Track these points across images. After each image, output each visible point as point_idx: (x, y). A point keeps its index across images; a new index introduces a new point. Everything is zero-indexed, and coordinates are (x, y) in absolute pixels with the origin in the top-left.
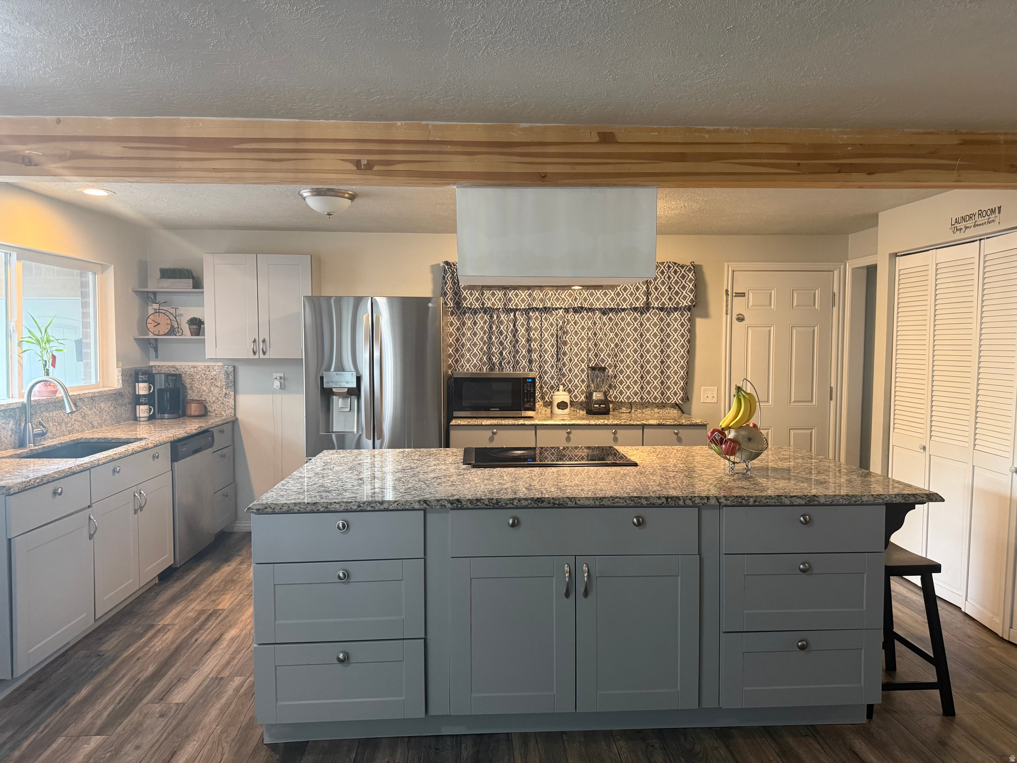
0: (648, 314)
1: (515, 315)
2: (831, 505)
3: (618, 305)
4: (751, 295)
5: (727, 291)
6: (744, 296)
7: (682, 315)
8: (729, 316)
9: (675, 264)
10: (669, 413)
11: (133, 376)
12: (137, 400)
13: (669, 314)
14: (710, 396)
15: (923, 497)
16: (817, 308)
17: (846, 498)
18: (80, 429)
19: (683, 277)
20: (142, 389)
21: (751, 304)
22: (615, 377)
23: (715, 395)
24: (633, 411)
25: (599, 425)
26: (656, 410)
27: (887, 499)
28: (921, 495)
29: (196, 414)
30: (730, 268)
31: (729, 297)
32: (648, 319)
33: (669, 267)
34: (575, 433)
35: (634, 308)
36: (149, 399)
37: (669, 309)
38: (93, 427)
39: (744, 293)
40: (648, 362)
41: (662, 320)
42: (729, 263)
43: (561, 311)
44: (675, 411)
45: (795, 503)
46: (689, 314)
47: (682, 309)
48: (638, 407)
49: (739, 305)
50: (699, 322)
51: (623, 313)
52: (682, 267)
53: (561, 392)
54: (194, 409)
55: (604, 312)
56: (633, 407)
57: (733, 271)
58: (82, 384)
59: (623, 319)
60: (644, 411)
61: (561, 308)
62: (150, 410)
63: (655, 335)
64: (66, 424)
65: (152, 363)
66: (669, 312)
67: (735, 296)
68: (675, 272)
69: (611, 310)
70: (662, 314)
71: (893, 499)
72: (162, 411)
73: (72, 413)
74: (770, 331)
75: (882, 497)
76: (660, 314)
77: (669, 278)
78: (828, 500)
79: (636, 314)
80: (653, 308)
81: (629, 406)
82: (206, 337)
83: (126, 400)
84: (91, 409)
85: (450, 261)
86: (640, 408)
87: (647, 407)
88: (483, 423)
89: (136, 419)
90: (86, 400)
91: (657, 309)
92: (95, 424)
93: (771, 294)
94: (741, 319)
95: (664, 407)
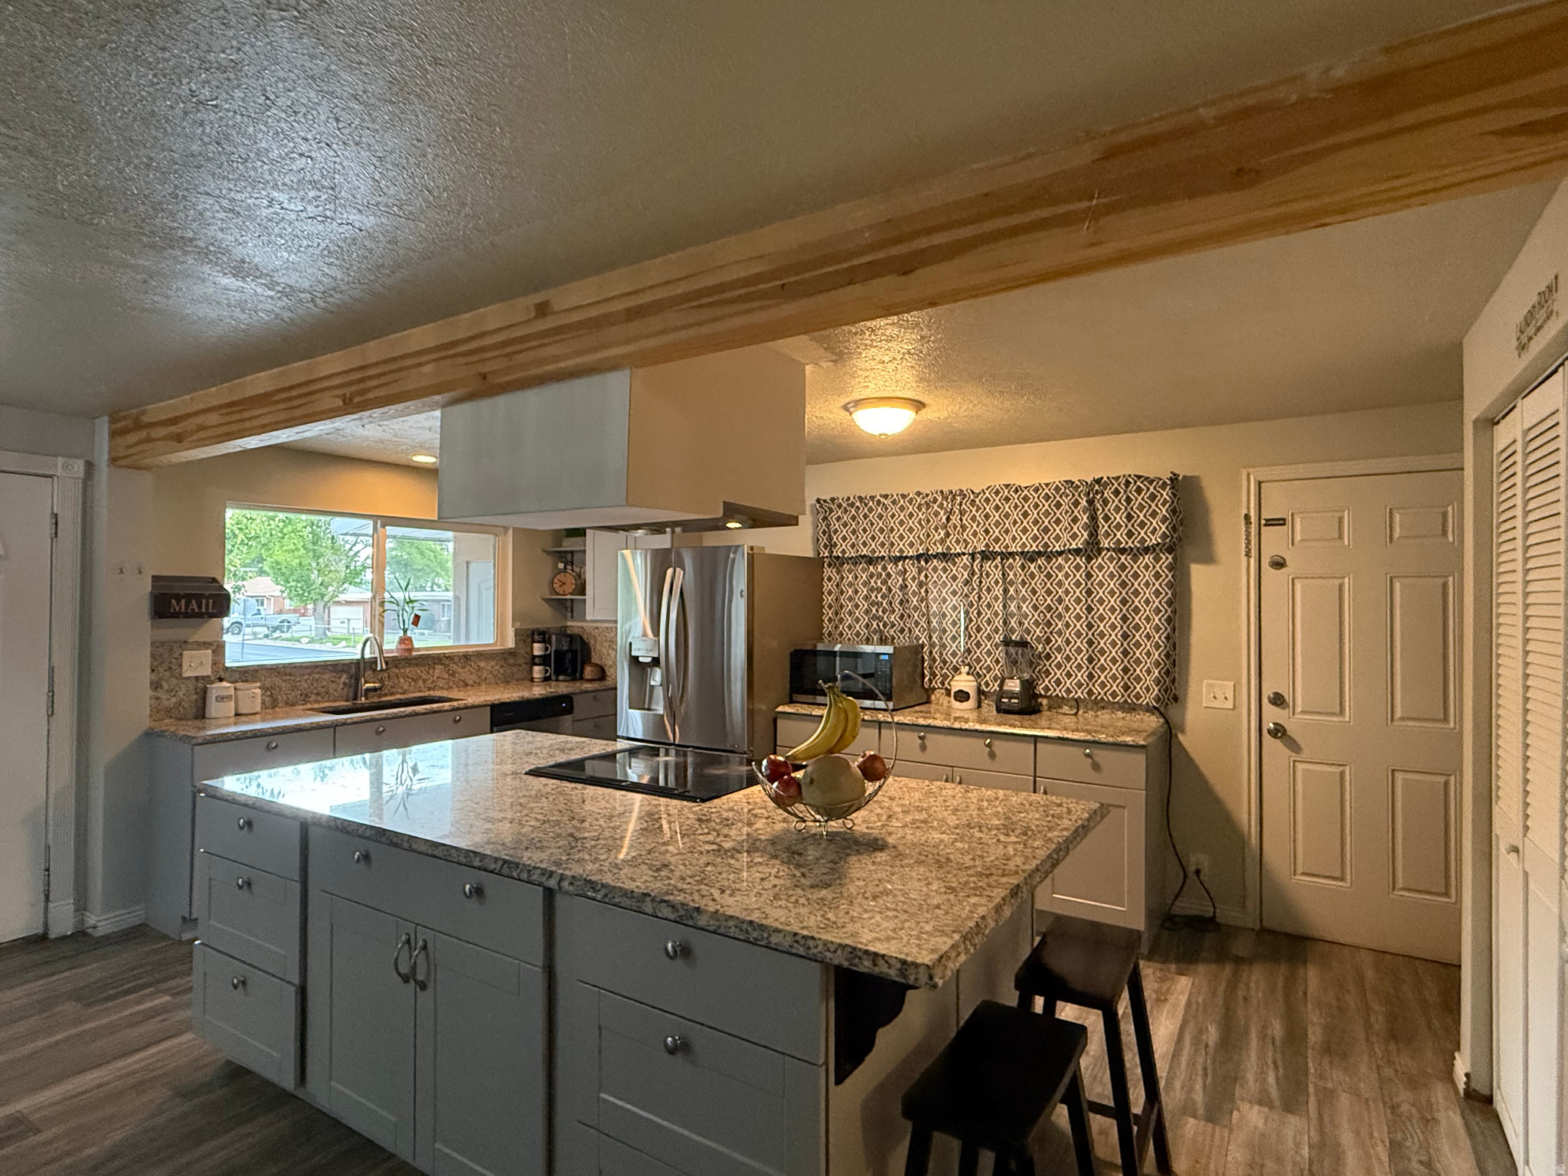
0: (1100, 560)
2: (714, 932)
4: (1298, 521)
5: (1247, 517)
6: (1284, 524)
8: (1252, 560)
9: (1139, 477)
11: (527, 636)
12: (533, 661)
14: (1221, 697)
16: (1451, 539)
17: (744, 926)
20: (538, 649)
21: (1298, 538)
23: (1230, 696)
27: (815, 951)
28: (891, 961)
30: (1252, 477)
31: (1253, 526)
36: (544, 660)
37: (1135, 551)
39: (1284, 520)
42: (1251, 470)
44: (1153, 718)
45: (659, 914)
47: (1158, 550)
48: (1089, 706)
49: (1274, 541)
53: (964, 676)
56: (1082, 705)
57: (1260, 483)
60: (1099, 713)
62: (546, 671)
66: (1135, 555)
67: (1266, 525)
68: (1139, 490)
69: (1039, 554)
71: (827, 954)
72: (558, 673)
74: (1341, 586)
77: (1128, 500)
79: (1078, 559)
81: (1073, 703)
82: (587, 597)
83: (521, 661)
86: (1092, 709)
89: (532, 680)
91: (1114, 550)
93: (1341, 520)
94: (1279, 564)
95: (1134, 709)
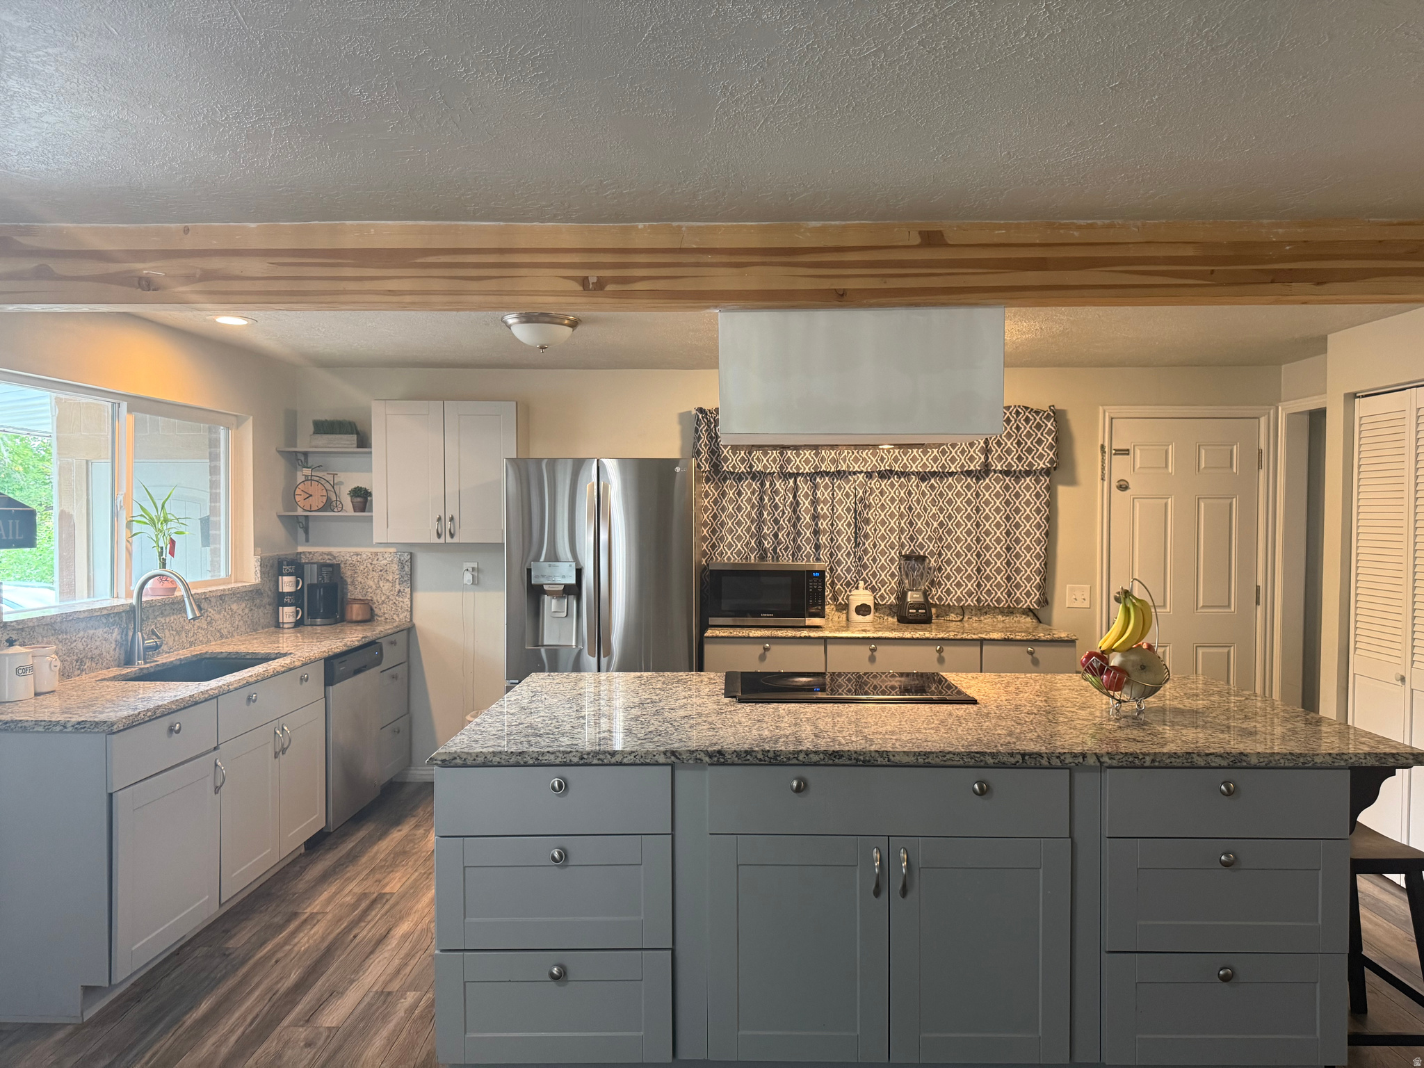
0: (987, 480)
1: (795, 482)
2: (1266, 768)
3: (943, 467)
4: (1138, 452)
5: (1103, 447)
6: (1128, 454)
7: (1037, 481)
8: (1106, 483)
9: (1027, 408)
10: (1019, 622)
11: (275, 567)
12: (280, 599)
13: (1017, 480)
14: (1080, 598)
15: (1407, 759)
16: (1235, 471)
17: (1290, 757)
18: (205, 640)
19: (1039, 427)
20: (287, 584)
21: (1138, 465)
22: (940, 569)
23: (1087, 596)
24: (966, 618)
25: (918, 639)
26: (1000, 618)
27: (1352, 761)
28: (1404, 755)
29: (359, 618)
30: (1107, 414)
31: (1107, 455)
32: (987, 488)
33: (1018, 413)
34: (882, 650)
35: (967, 471)
36: (296, 599)
37: (1017, 473)
38: (222, 636)
39: (1128, 450)
40: (988, 548)
41: (1007, 488)
42: (1106, 407)
43: (861, 476)
44: (1028, 619)
45: (1213, 764)
46: (1048, 480)
47: (1038, 474)
48: (973, 612)
49: (1120, 468)
50: (1062, 490)
51: (950, 479)
52: (1037, 413)
53: (861, 591)
54: (355, 611)
55: (923, 477)
56: (967, 612)
57: (1112, 418)
58: (208, 577)
59: (950, 487)
60: (982, 618)
61: (861, 472)
62: (297, 612)
63: (998, 510)
64: (187, 632)
65: (300, 549)
66: (1017, 477)
67: (1115, 454)
68: (1027, 420)
69: (934, 474)
70: (1007, 479)
71: (1361, 760)
72: (313, 614)
73: (194, 619)
74: (1166, 505)
75: (1345, 757)
76: (1005, 480)
77: (1018, 428)
78: (1261, 760)
79: (969, 479)
80: (995, 472)
81: (960, 611)
82: (374, 514)
83: (266, 600)
84: (219, 613)
85: (706, 407)
86: (976, 615)
87: (986, 613)
88: (751, 635)
89: (278, 625)
90: (213, 600)
91: (1000, 472)
92: (225, 632)
93: (1167, 452)
94: (1123, 487)
95: (1012, 613)
